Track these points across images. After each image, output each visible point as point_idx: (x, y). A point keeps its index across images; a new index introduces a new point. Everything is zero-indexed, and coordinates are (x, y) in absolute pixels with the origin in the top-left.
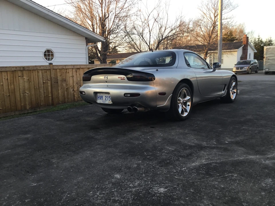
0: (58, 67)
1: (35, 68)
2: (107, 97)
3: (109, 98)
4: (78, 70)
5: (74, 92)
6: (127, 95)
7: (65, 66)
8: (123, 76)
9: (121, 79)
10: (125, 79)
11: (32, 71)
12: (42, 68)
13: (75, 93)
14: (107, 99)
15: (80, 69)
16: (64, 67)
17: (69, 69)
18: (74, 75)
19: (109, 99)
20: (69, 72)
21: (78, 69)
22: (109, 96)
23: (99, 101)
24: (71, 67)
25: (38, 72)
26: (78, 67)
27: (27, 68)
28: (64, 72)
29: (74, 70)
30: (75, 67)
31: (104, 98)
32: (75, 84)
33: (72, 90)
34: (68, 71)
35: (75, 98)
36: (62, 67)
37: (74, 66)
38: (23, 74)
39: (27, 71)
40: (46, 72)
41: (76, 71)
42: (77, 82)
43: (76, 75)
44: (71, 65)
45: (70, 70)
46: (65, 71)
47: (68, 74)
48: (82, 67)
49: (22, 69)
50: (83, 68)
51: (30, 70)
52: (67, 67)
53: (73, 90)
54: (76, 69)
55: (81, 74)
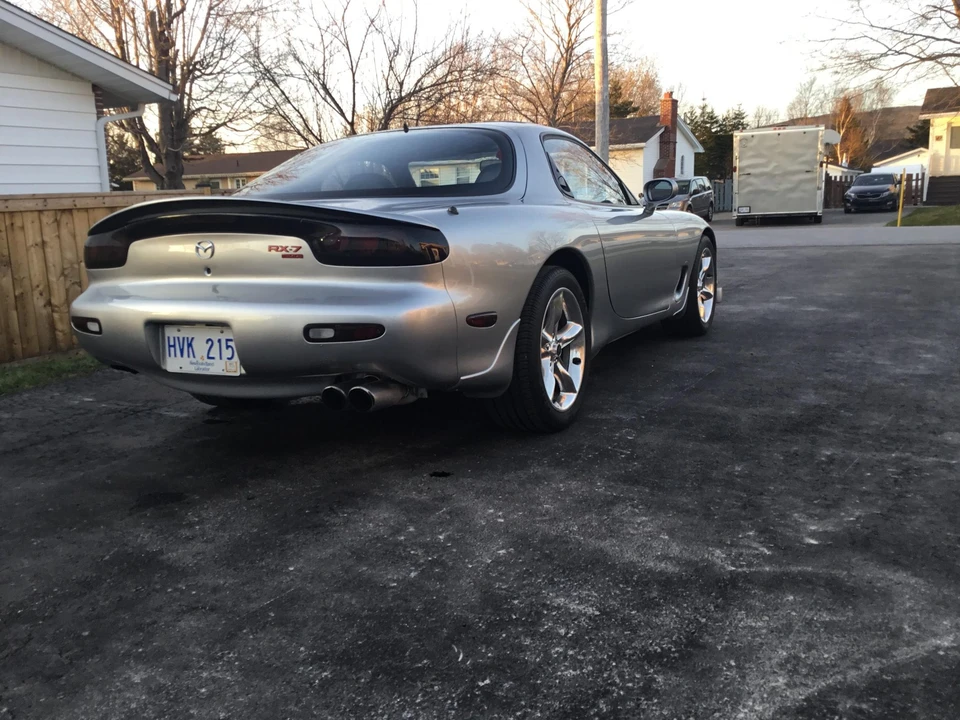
2: (216, 344)
3: (228, 347)
4: (65, 219)
5: (53, 311)
6: (320, 334)
7: (6, 200)
8: (291, 242)
9: (284, 256)
10: (301, 256)
13: (56, 316)
14: (215, 352)
15: (75, 213)
16: (1, 206)
17: (24, 214)
18: (46, 239)
19: (227, 353)
20: (23, 228)
21: (63, 211)
22: (227, 340)
23: (174, 364)
24: (31, 205)
26: (67, 204)
28: (4, 228)
29: (47, 219)
30: (52, 204)
31: (200, 347)
32: (53, 279)
33: (40, 302)
34: (18, 222)
35: (60, 335)
37: (45, 198)
41: (57, 222)
42: (64, 269)
43: (59, 237)
44: (34, 197)
45: (29, 218)
46: (8, 223)
47: (19, 236)
48: (80, 203)
50: (86, 210)
52: (13, 206)
53: (49, 303)
54: (56, 214)
55: (77, 233)
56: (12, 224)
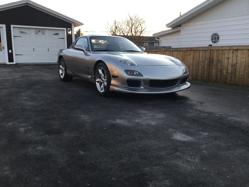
0: (215, 48)
1: (198, 49)
4: (235, 52)
5: (227, 74)
7: (222, 47)
11: (196, 51)
12: (202, 49)
13: (228, 75)
15: (238, 50)
16: (220, 48)
17: (226, 50)
18: (229, 57)
20: (225, 54)
21: (235, 50)
24: (227, 48)
25: (200, 52)
26: (236, 48)
27: (193, 49)
28: (220, 53)
29: (231, 52)
32: (229, 66)
33: (225, 71)
35: (228, 80)
36: (219, 48)
37: (230, 47)
38: (190, 53)
39: (193, 51)
40: (206, 52)
42: (232, 65)
43: (233, 56)
44: (227, 46)
45: (226, 52)
47: (224, 55)
48: (240, 48)
49: (190, 49)
50: (241, 50)
51: (195, 51)
52: (223, 48)
53: (227, 72)
54: (233, 51)
55: (238, 56)
56: (223, 53)
